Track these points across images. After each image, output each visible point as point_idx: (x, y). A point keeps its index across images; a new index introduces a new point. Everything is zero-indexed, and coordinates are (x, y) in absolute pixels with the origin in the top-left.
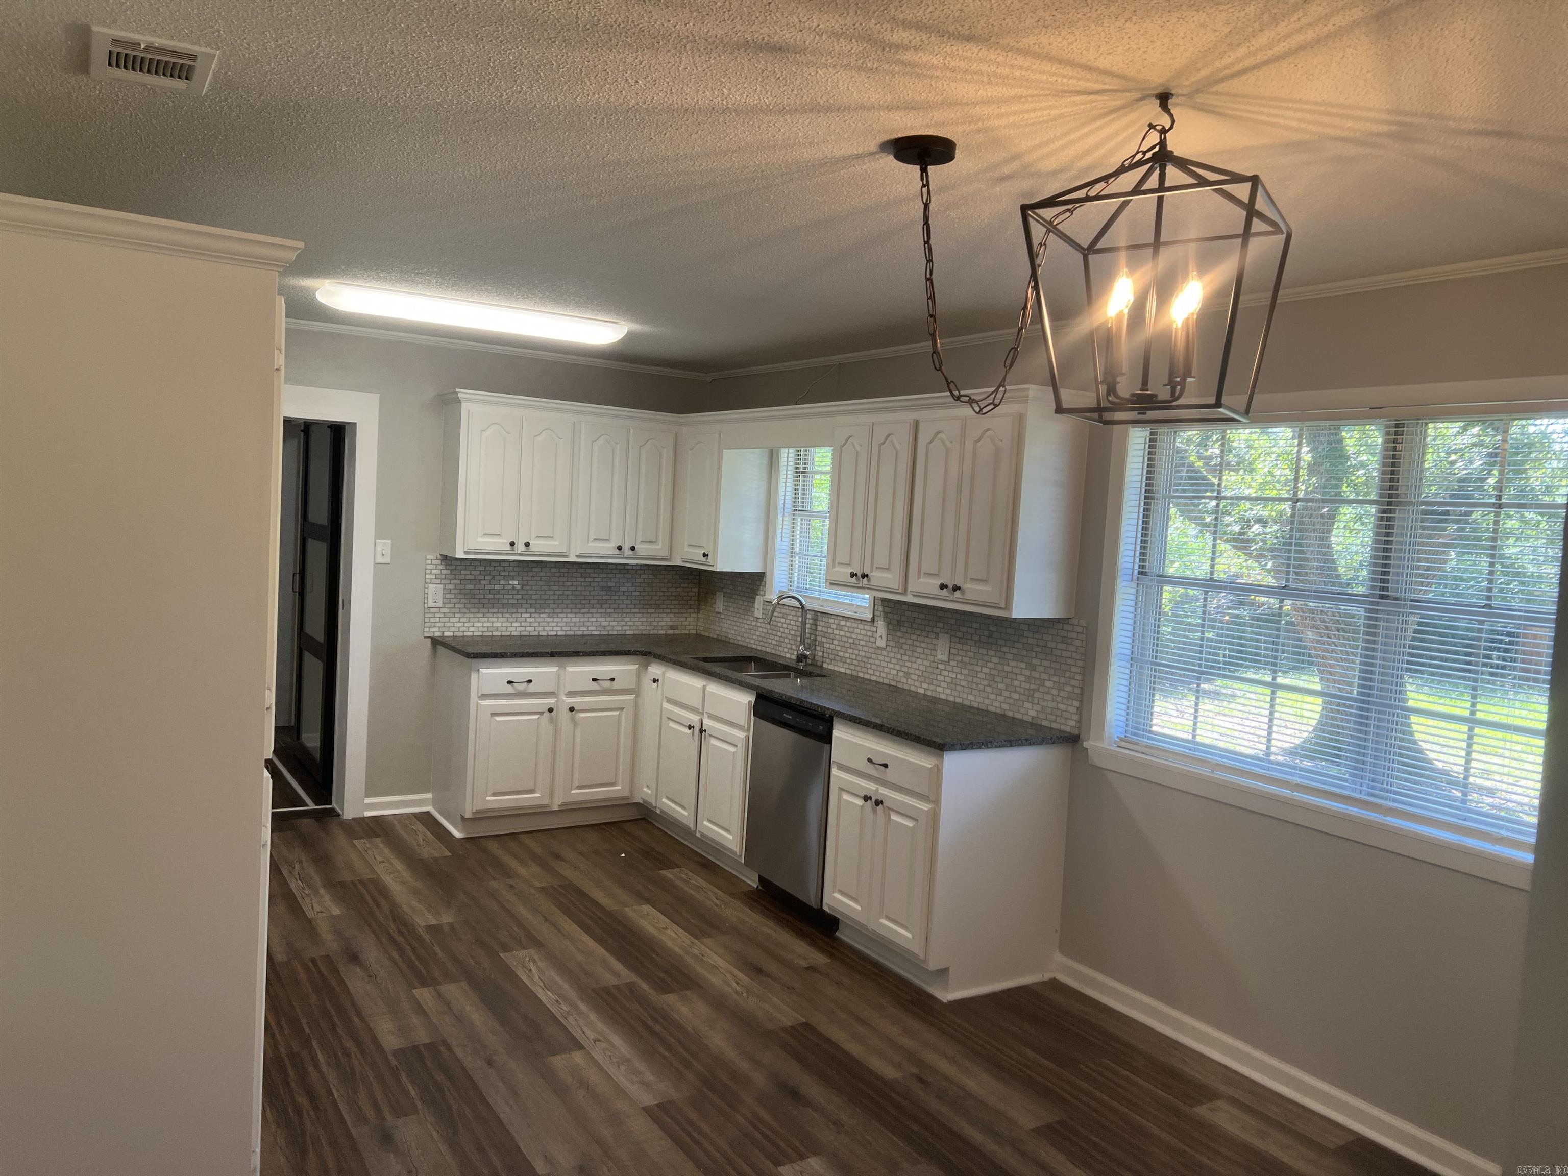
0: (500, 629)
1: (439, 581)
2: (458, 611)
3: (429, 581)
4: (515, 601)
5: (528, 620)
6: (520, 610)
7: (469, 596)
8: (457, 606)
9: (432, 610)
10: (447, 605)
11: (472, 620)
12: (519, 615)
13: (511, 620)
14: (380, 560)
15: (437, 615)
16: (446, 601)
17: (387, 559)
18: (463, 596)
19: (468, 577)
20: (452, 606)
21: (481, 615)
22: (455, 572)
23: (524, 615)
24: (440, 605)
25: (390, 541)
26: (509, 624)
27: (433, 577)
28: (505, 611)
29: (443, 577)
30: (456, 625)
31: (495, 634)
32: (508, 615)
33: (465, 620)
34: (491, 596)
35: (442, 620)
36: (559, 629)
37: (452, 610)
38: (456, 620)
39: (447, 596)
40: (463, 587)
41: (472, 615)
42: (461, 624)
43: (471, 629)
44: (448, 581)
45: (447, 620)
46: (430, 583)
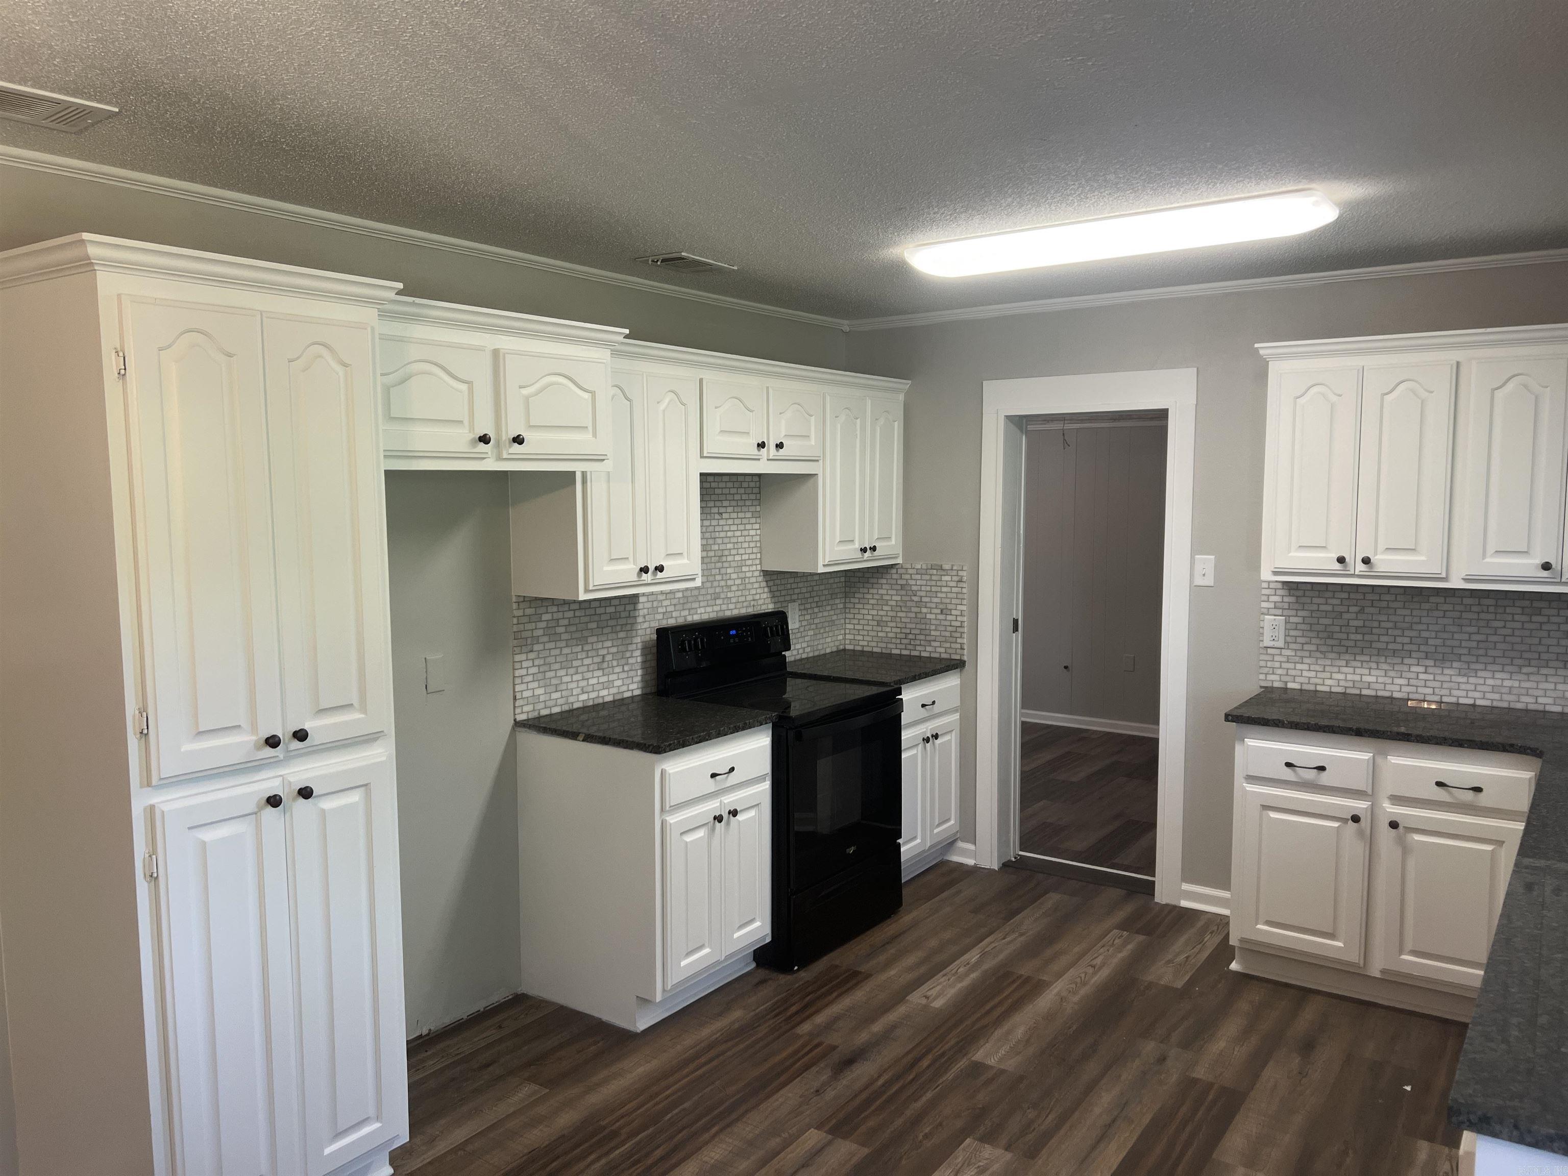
0: (1373, 686)
1: (1279, 612)
2: (1307, 654)
3: (1265, 611)
4: (1399, 647)
5: (1422, 676)
6: (1406, 661)
7: (1325, 635)
8: (1306, 647)
9: (1269, 651)
10: (1292, 646)
11: (1327, 668)
12: (1405, 668)
13: (1392, 674)
14: (1199, 581)
15: (1276, 658)
16: (1289, 639)
17: (1209, 581)
18: (1314, 634)
19: (1322, 608)
20: (1298, 647)
21: (1344, 663)
22: (1303, 600)
23: (1414, 669)
24: (1280, 644)
25: (1213, 557)
26: (1389, 681)
27: (1272, 605)
28: (1382, 659)
29: (1286, 606)
30: (1305, 674)
31: (1365, 692)
32: (1385, 666)
33: (1318, 668)
34: (1359, 637)
35: (1285, 665)
36: (1477, 695)
37: (1299, 653)
38: (1306, 667)
39: (1292, 633)
40: (1315, 621)
41: (1328, 662)
42: (1313, 674)
43: (1328, 682)
44: (1294, 613)
45: (1291, 666)
46: (1268, 614)
